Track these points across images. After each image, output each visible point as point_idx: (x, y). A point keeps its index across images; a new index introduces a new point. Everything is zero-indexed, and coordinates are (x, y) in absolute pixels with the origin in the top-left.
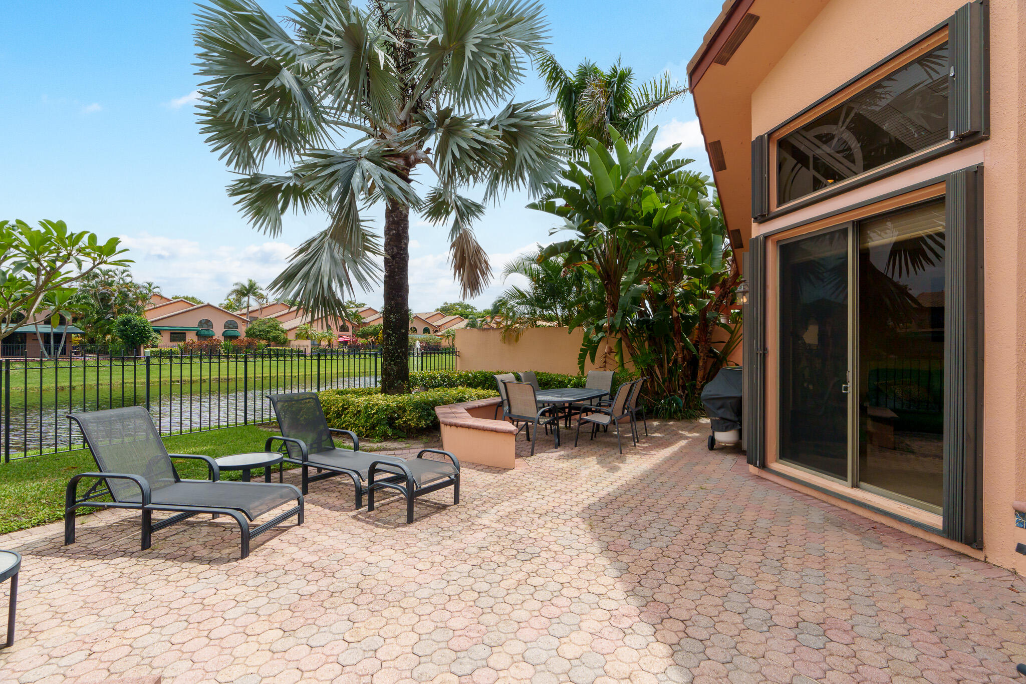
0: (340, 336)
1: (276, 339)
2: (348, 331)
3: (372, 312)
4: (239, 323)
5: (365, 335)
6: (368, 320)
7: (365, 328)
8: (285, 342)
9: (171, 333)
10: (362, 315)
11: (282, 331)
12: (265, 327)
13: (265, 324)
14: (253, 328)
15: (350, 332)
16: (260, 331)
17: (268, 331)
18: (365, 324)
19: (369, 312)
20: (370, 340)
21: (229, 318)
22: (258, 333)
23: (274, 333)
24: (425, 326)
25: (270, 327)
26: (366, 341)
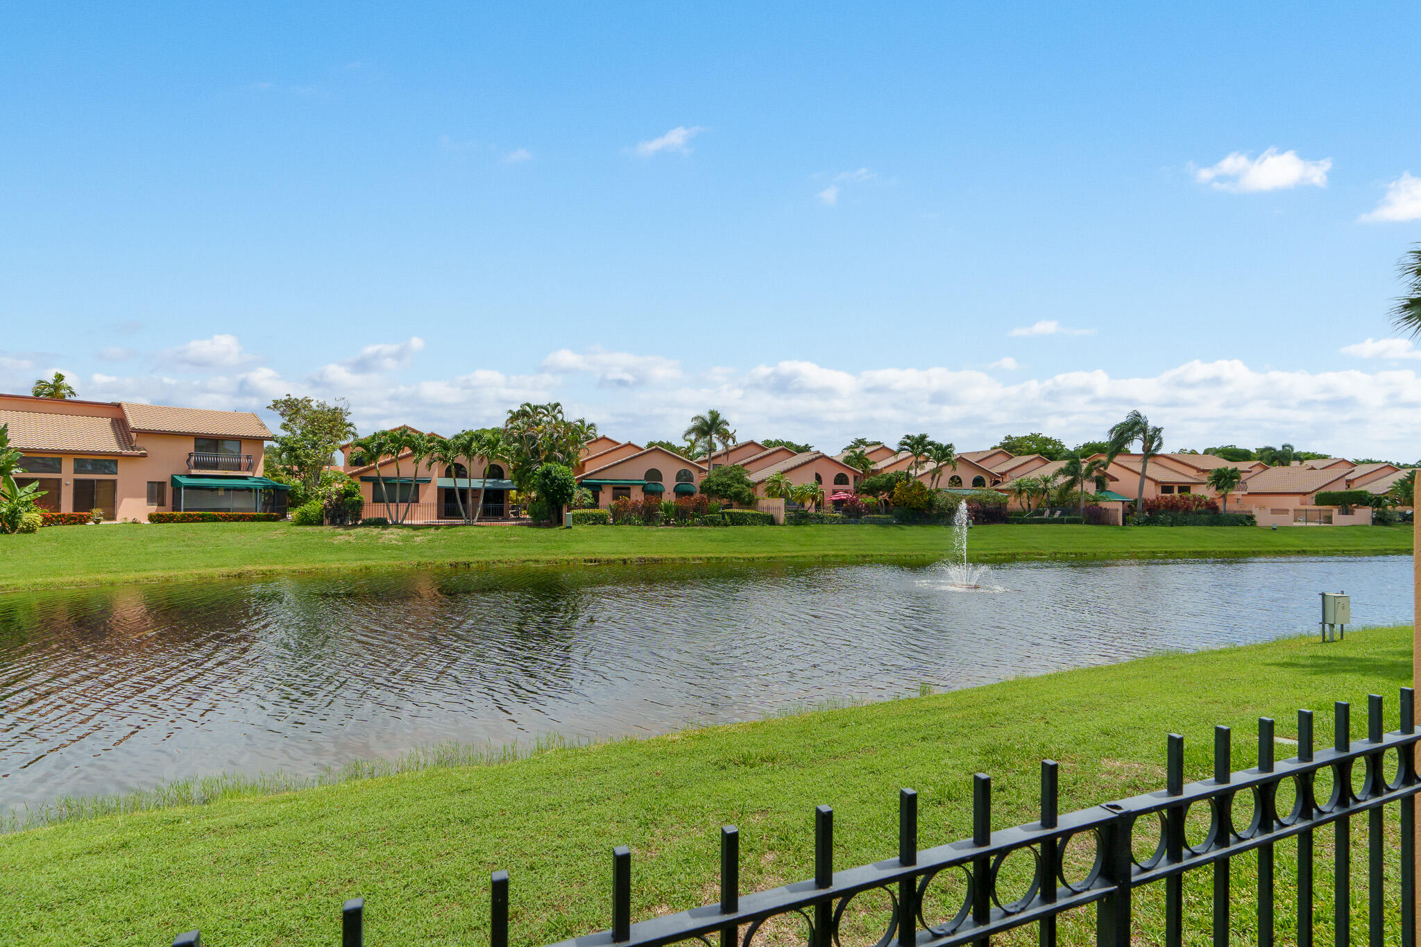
0: (835, 492)
1: (738, 498)
2: (847, 483)
3: (887, 454)
4: (695, 473)
5: (872, 490)
6: (880, 466)
7: (873, 478)
8: (751, 502)
9: (614, 488)
10: (871, 458)
11: (748, 485)
12: (725, 479)
13: (726, 474)
14: (709, 480)
15: (851, 486)
16: (718, 485)
17: (729, 486)
18: (875, 472)
19: (882, 453)
20: (880, 498)
21: (682, 467)
22: (715, 488)
23: (736, 487)
24: (976, 474)
25: (732, 478)
26: (875, 500)
